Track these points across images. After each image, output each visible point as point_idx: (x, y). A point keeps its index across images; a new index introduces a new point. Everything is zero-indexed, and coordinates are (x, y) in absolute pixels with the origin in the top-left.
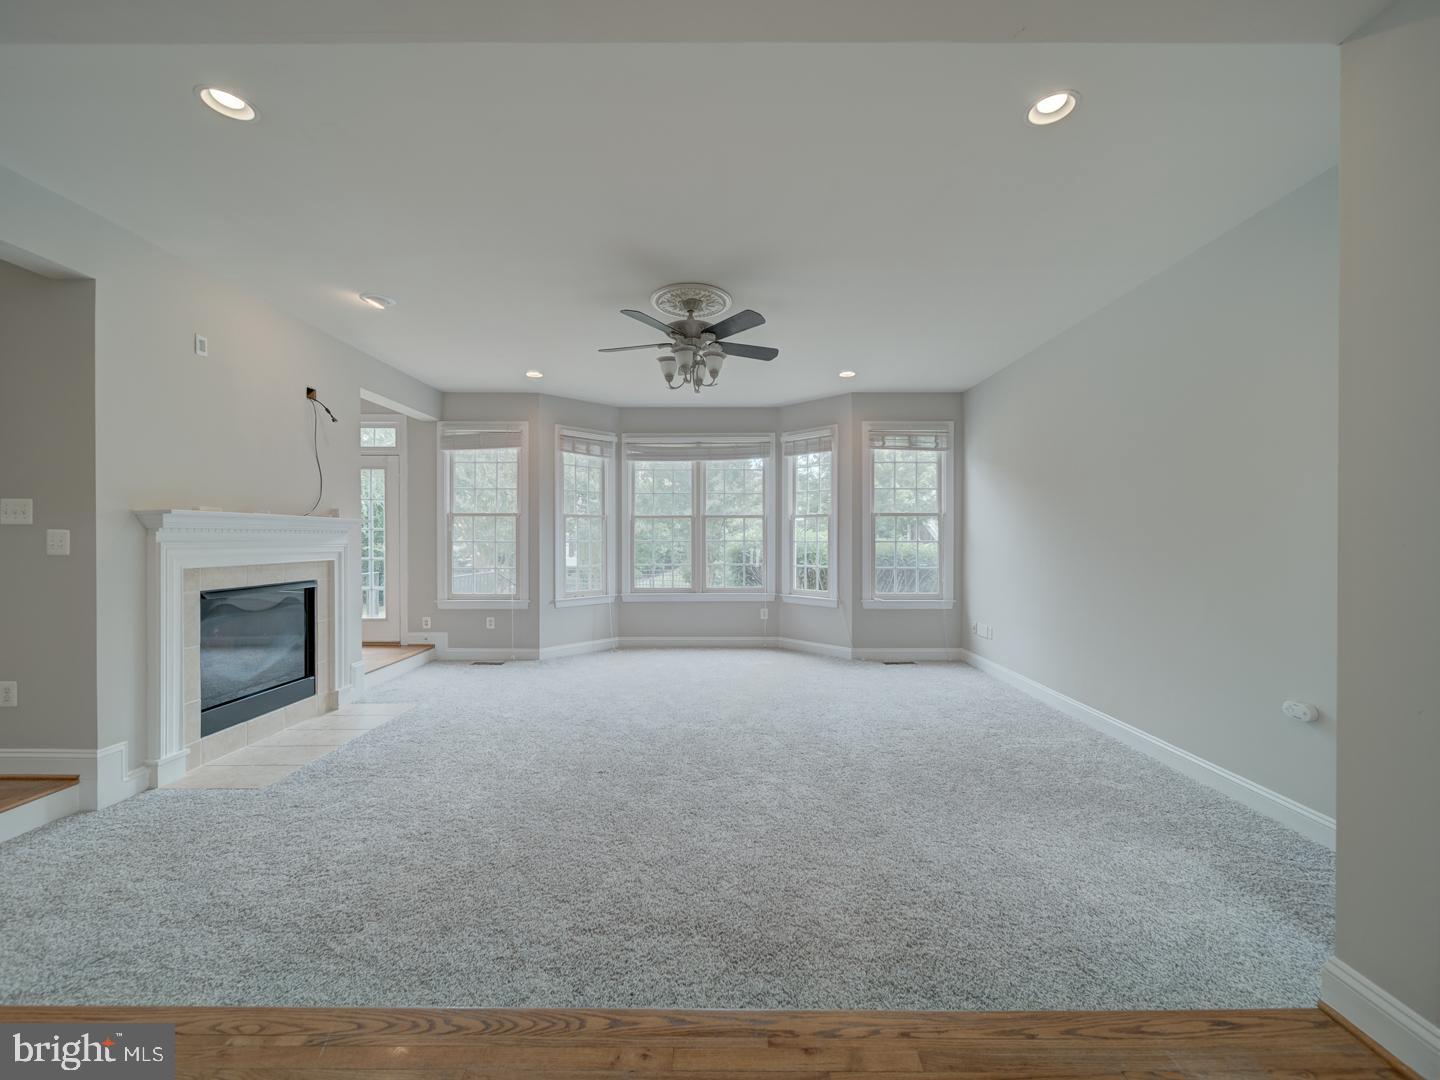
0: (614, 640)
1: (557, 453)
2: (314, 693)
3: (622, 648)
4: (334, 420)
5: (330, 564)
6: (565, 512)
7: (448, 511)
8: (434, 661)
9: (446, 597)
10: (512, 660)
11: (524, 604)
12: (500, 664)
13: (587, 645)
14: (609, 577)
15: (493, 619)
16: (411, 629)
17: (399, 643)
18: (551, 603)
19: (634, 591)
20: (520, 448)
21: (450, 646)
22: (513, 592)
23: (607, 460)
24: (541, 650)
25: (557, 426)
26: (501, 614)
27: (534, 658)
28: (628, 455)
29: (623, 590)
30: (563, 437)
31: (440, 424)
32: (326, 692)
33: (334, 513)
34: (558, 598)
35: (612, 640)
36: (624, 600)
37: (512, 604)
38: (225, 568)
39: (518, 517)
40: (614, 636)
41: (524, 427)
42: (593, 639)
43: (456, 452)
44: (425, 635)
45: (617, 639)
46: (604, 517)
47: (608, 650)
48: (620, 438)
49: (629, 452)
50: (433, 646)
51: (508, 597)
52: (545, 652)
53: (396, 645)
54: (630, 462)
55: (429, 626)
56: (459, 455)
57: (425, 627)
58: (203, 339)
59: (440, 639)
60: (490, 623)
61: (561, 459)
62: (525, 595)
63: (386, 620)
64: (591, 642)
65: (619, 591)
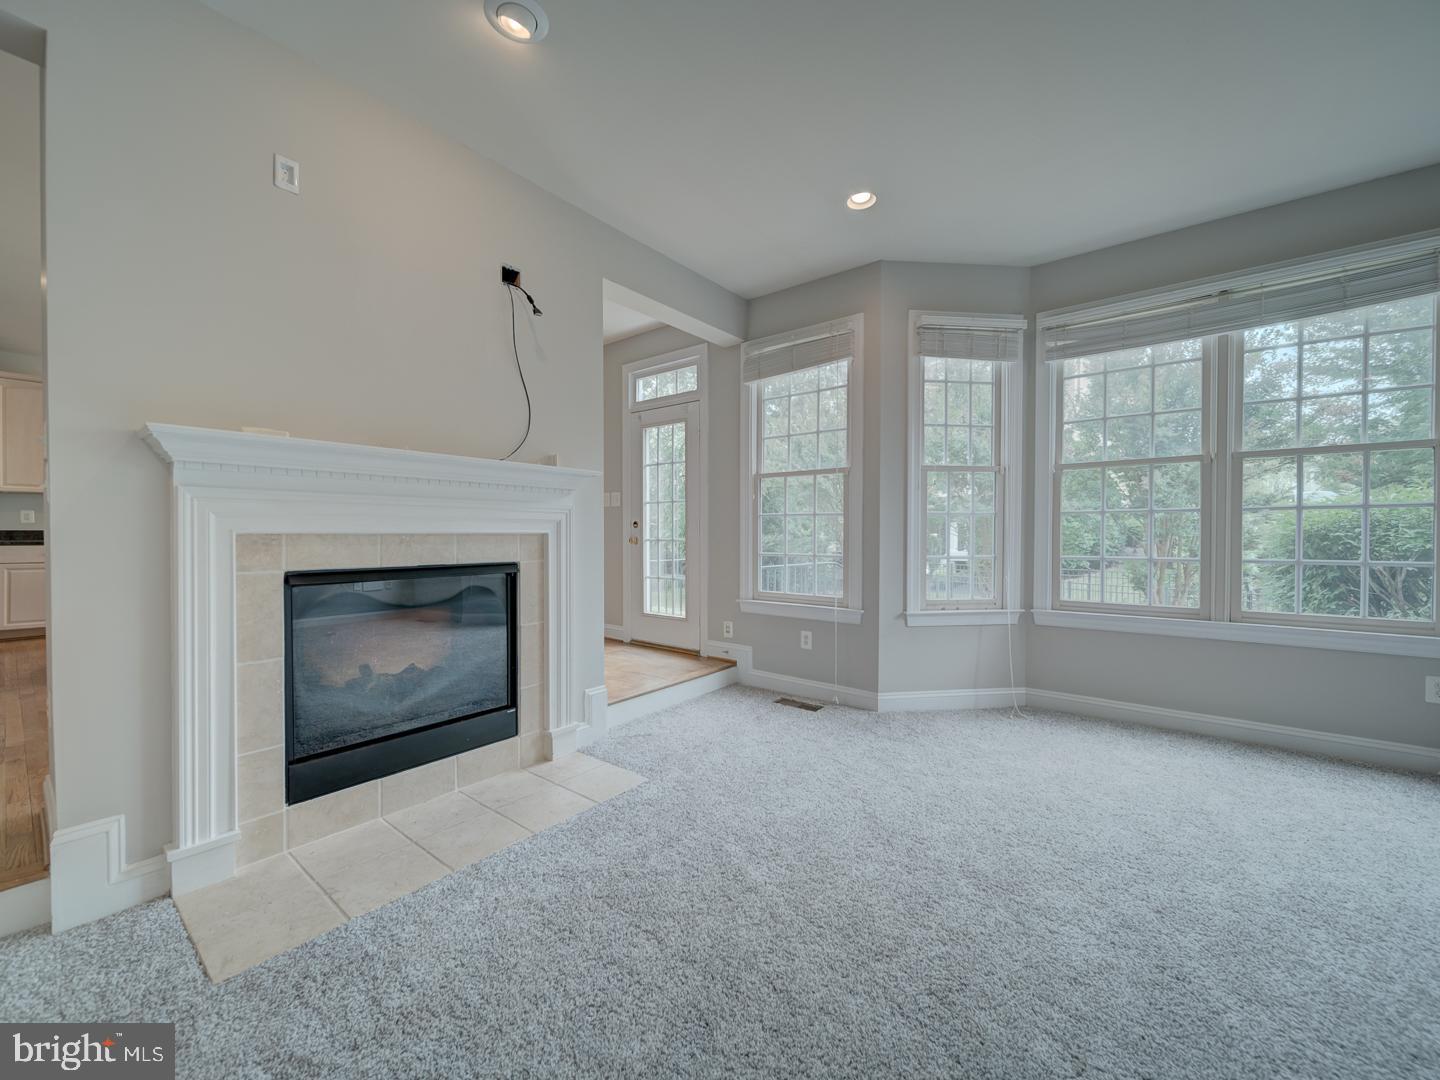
0: (1016, 693)
1: (912, 360)
2: (517, 734)
3: (1032, 710)
4: (536, 311)
5: (543, 539)
6: (928, 461)
7: (754, 472)
8: (736, 687)
9: (751, 595)
10: (833, 703)
11: (854, 615)
12: (815, 709)
13: (964, 696)
14: (1008, 578)
15: (809, 634)
16: (711, 637)
17: (698, 652)
18: (899, 616)
19: (1059, 606)
20: (851, 358)
21: (755, 667)
22: (840, 594)
23: (1005, 365)
24: (882, 697)
25: (912, 313)
26: (821, 627)
27: (869, 708)
28: (1050, 351)
29: (1037, 602)
30: (922, 329)
31: (743, 346)
32: (537, 731)
33: (550, 461)
34: (910, 611)
35: (1014, 691)
36: (1038, 621)
37: (836, 615)
38: (335, 536)
39: (847, 473)
40: (1016, 685)
41: (857, 323)
42: (975, 687)
43: (763, 382)
44: (726, 646)
45: (1022, 690)
46: (999, 469)
47: (1004, 711)
48: (1032, 321)
49: (1052, 344)
50: (733, 664)
51: (830, 602)
52: (888, 699)
53: (692, 655)
54: (1054, 364)
55: (731, 635)
56: (771, 385)
57: (726, 635)
58: (291, 163)
59: (743, 654)
60: (806, 640)
61: (921, 370)
62: (856, 601)
63: (686, 620)
64: (970, 692)
65: (1028, 603)
